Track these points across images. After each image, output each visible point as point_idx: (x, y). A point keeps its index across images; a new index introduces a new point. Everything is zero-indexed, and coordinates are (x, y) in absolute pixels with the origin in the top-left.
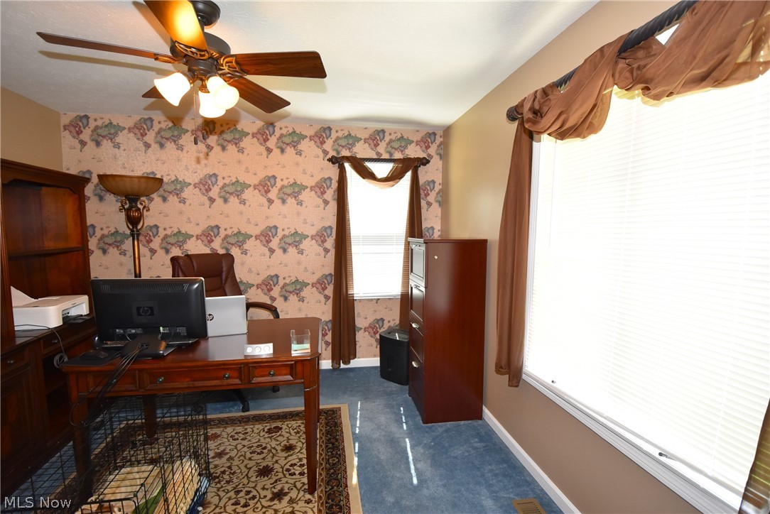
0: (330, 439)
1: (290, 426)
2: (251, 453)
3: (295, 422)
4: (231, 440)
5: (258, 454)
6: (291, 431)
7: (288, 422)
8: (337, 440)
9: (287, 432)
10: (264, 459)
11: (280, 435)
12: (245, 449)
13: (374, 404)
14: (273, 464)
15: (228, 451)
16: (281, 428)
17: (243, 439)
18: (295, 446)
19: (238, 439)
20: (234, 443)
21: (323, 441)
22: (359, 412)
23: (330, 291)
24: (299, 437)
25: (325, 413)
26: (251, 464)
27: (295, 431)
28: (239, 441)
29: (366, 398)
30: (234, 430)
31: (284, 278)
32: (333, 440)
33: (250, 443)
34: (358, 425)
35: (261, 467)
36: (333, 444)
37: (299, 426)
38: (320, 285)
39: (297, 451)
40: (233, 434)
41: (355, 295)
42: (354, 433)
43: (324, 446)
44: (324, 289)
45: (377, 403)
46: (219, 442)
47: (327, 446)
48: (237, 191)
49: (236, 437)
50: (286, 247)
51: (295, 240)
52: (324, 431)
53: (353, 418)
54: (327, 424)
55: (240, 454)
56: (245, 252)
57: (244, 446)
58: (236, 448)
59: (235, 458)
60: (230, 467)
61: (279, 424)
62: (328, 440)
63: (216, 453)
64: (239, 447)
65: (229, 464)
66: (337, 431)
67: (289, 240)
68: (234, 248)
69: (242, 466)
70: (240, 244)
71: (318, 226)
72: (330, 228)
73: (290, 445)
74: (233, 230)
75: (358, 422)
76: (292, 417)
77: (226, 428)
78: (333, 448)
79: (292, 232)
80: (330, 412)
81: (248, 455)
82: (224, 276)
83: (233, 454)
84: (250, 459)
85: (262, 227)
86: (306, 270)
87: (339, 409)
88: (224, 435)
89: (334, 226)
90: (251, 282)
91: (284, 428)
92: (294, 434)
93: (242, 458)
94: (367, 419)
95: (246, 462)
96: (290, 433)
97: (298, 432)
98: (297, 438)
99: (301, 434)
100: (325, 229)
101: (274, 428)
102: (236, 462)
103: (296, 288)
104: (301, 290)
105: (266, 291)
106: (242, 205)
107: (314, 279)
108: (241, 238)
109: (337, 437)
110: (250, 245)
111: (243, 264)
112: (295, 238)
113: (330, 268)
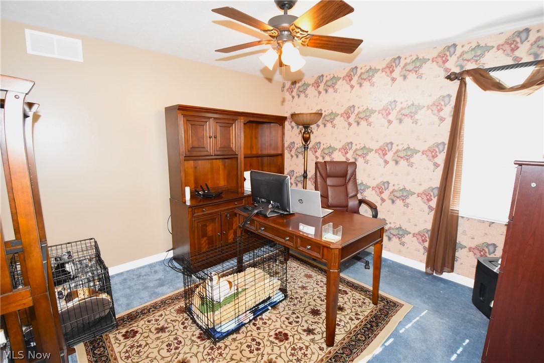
0: (373, 322)
1: (354, 295)
2: (318, 297)
3: (360, 295)
4: (315, 283)
5: (321, 300)
6: (351, 299)
7: (355, 293)
8: (377, 326)
9: (348, 298)
10: (321, 305)
11: (342, 297)
12: (317, 293)
13: (439, 320)
14: (323, 312)
15: (308, 288)
16: (347, 294)
17: (321, 287)
18: (345, 310)
19: (319, 285)
20: (315, 286)
21: (366, 320)
22: (418, 318)
23: (434, 203)
24: (353, 306)
25: (387, 302)
26: (313, 303)
27: (354, 301)
28: (319, 286)
29: (437, 311)
30: (322, 278)
31: (394, 185)
32: (374, 324)
33: (322, 291)
34: (407, 327)
35: (315, 309)
36: (372, 326)
37: (360, 299)
38: (425, 196)
39: (343, 313)
40: (319, 280)
41: (460, 213)
42: (396, 330)
43: (364, 323)
44: (429, 200)
45: (444, 321)
46: (309, 281)
47: (365, 325)
48: (366, 116)
49: (319, 283)
50: (398, 160)
51: (407, 155)
52: (374, 313)
53: (407, 318)
54: (380, 310)
55: (312, 294)
56: (367, 162)
57: (318, 291)
58: (313, 289)
59: (308, 295)
60: (301, 298)
61: (348, 290)
62: (371, 322)
63: (303, 286)
64: (316, 290)
65: (302, 296)
66: (384, 320)
67: (402, 154)
68: (360, 158)
69: (307, 301)
70: (364, 156)
71: (430, 143)
72: (443, 143)
73: (343, 307)
74: (361, 145)
75: (410, 325)
76: (361, 291)
77: (319, 274)
78: (369, 329)
79: (405, 148)
80: (392, 304)
81: (315, 297)
82: (348, 177)
83: (309, 291)
84: (314, 300)
85: (381, 143)
86: (413, 181)
87: (402, 306)
88: (315, 278)
89: (447, 142)
90: (369, 184)
91: (349, 295)
92: (351, 302)
93: (311, 297)
94: (419, 328)
95: (311, 300)
96: (349, 300)
97: (355, 303)
98: (351, 306)
99: (356, 305)
100: (438, 145)
101: (344, 291)
102: (306, 297)
103: (403, 195)
104: (407, 197)
105: (379, 193)
106: (369, 126)
107: (420, 190)
108: (365, 151)
109: (380, 324)
110: (371, 156)
111: (365, 170)
112: (407, 153)
113: (437, 182)
